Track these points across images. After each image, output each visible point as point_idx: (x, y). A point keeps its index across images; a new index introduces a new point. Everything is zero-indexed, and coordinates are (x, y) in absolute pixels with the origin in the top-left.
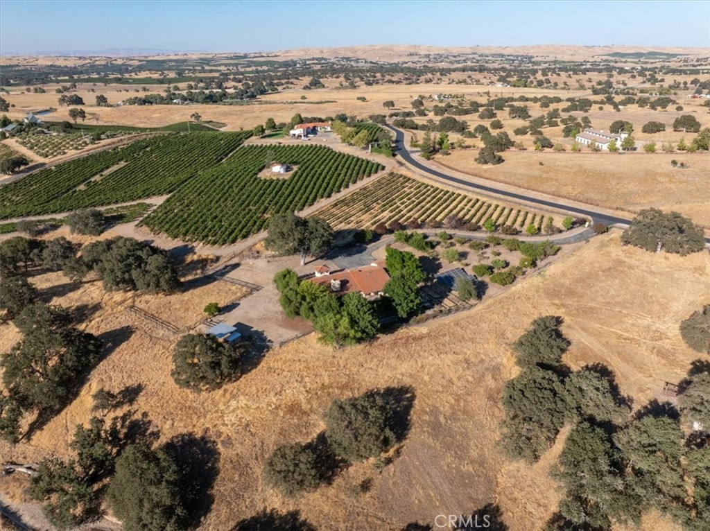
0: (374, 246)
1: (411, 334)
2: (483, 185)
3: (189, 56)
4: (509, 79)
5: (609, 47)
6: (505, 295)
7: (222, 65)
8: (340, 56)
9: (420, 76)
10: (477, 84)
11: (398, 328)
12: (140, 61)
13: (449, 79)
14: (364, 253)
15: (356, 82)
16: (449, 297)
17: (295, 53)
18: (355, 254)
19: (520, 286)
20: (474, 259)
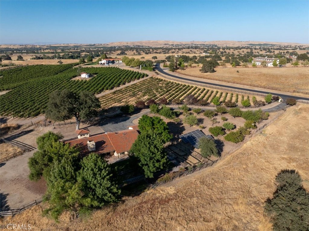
0: (135, 116)
1: (158, 195)
2: (206, 82)
3: (70, 44)
4: (208, 51)
5: (248, 42)
6: (239, 151)
7: (83, 48)
8: (135, 45)
9: (169, 50)
10: (194, 54)
11: (145, 189)
12: (47, 46)
13: (182, 52)
14: (128, 121)
15: (141, 53)
16: (192, 154)
17: (116, 44)
18: (120, 122)
19: (249, 143)
20: (208, 124)
